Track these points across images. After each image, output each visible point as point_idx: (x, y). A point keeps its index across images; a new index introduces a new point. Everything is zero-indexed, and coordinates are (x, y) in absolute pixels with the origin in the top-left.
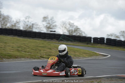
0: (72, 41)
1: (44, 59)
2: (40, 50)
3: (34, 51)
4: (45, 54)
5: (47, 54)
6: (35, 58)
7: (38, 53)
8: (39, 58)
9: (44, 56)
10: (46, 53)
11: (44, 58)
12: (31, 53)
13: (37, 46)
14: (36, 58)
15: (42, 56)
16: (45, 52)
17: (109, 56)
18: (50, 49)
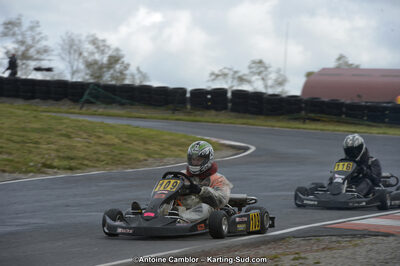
0: (122, 104)
1: (56, 173)
2: (36, 143)
3: (18, 146)
4: (53, 154)
5: (61, 154)
6: (26, 172)
7: (30, 152)
8: (39, 172)
9: (55, 164)
10: (57, 151)
11: (55, 170)
12: (10, 154)
13: (24, 129)
14: (31, 172)
15: (48, 163)
16: (53, 146)
17: (253, 149)
18: (68, 136)
